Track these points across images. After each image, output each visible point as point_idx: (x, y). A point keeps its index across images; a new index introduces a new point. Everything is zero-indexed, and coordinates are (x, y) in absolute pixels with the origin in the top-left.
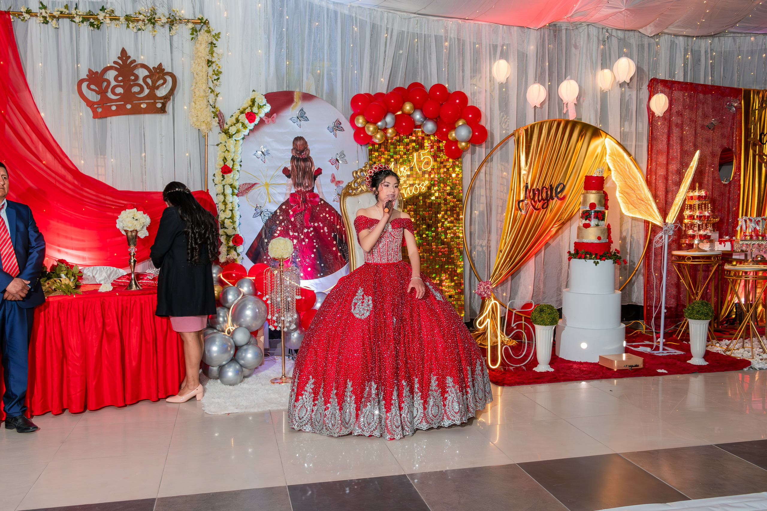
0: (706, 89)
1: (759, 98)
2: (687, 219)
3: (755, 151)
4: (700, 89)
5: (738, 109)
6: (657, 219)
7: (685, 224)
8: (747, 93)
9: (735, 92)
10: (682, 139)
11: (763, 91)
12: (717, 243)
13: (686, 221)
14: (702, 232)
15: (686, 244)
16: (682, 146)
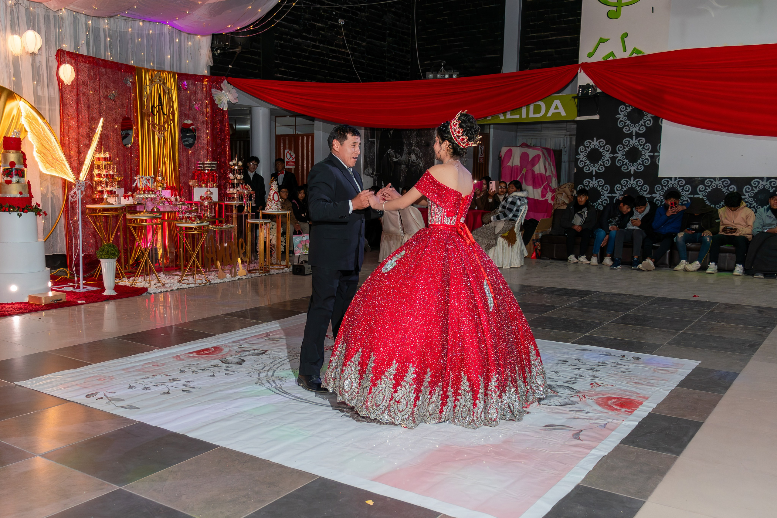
0: (106, 64)
1: (149, 76)
2: (97, 177)
3: (148, 121)
4: (101, 63)
5: (134, 84)
6: (71, 177)
7: (96, 182)
8: (140, 69)
9: (130, 69)
10: (89, 107)
11: (152, 70)
12: (122, 198)
13: (96, 179)
14: (108, 188)
15: (97, 198)
16: (89, 112)
